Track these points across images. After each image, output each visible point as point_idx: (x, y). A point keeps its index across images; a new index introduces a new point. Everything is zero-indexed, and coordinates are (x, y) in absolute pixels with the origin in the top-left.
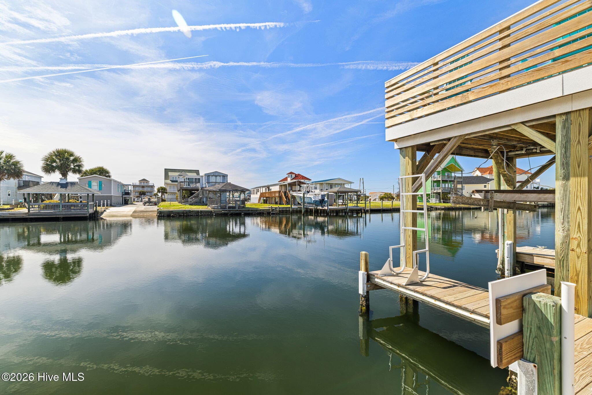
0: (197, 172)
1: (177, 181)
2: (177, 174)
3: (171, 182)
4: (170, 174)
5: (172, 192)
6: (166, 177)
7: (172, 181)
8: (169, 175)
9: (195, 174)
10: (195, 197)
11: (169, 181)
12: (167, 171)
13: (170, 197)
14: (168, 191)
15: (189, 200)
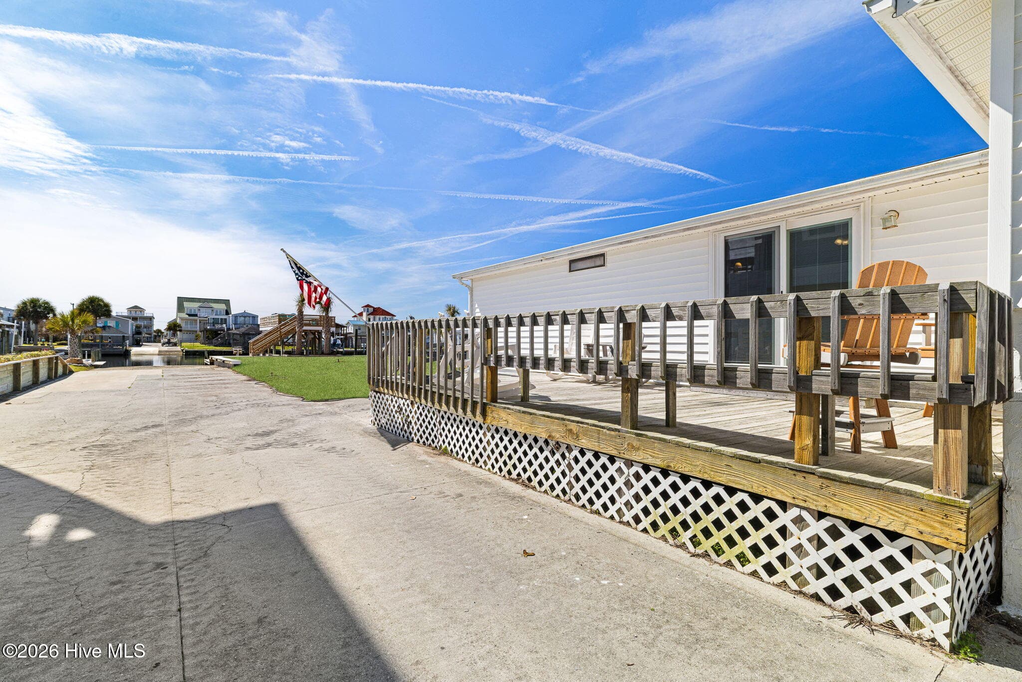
0: (227, 302)
1: (196, 315)
2: (196, 305)
3: (187, 316)
4: (186, 304)
5: (189, 329)
6: (180, 308)
7: (190, 315)
8: (185, 306)
9: (223, 307)
10: (221, 338)
11: (184, 315)
12: (181, 301)
13: (186, 336)
14: (183, 329)
15: (214, 341)
